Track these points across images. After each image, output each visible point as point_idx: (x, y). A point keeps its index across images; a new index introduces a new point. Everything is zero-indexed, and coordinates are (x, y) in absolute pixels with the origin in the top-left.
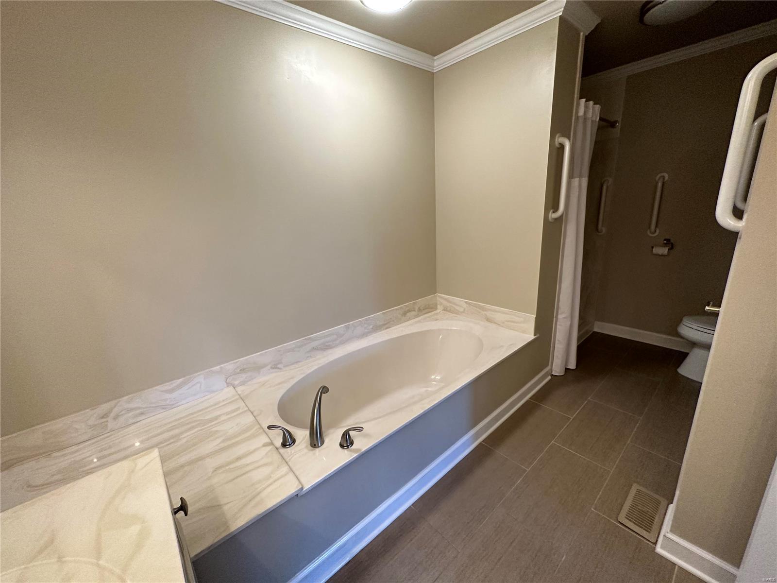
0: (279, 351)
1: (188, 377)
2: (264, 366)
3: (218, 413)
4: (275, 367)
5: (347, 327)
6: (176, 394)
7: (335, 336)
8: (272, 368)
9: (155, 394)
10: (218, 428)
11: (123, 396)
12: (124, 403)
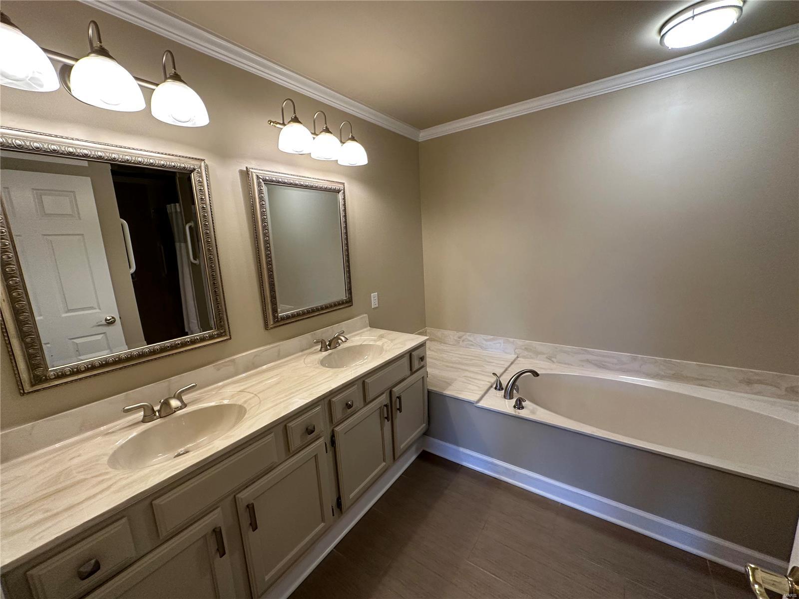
0: (556, 348)
1: (496, 337)
2: (542, 353)
3: (493, 361)
4: (550, 358)
5: (635, 359)
6: (488, 343)
7: (615, 361)
8: (547, 358)
9: (480, 338)
10: (486, 366)
11: (468, 332)
12: (467, 336)
